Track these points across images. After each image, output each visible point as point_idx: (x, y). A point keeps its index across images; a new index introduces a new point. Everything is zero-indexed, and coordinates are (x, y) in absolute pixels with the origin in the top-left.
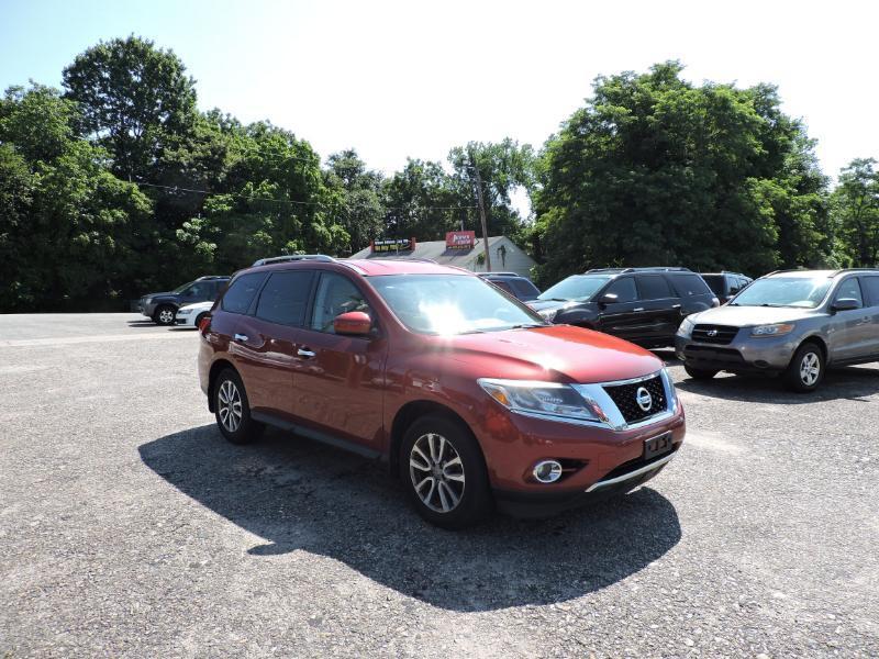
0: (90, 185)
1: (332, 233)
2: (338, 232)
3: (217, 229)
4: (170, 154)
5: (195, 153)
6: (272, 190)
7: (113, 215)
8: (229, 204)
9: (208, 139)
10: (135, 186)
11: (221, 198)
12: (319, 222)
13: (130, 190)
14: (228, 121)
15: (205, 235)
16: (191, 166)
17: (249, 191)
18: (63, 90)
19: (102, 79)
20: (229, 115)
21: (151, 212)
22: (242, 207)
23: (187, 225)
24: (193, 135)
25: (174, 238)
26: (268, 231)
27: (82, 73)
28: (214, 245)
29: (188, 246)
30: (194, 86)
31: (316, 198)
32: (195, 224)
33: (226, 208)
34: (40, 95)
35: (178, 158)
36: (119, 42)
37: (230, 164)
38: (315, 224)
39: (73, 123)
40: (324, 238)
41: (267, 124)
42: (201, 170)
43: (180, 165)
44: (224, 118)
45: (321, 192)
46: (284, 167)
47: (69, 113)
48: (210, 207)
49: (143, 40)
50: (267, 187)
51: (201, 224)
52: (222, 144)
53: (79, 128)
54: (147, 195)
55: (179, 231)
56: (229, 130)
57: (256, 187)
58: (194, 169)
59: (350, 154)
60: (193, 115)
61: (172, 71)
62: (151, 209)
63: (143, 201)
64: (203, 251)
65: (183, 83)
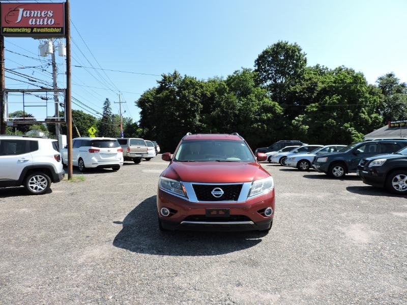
0: (259, 104)
1: (371, 118)
2: (375, 117)
3: (310, 119)
4: (292, 88)
5: (304, 87)
6: (337, 99)
7: (267, 116)
8: (317, 107)
9: (310, 79)
10: (277, 103)
11: (313, 105)
12: (364, 113)
13: (274, 105)
14: (323, 69)
15: (304, 122)
16: (301, 92)
17: (327, 101)
18: (254, 69)
19: (268, 61)
20: (323, 66)
21: (282, 113)
22: (322, 108)
23: (297, 118)
24: (303, 78)
25: (291, 124)
26: (334, 119)
27: (261, 60)
28: (307, 127)
29: (296, 127)
30: (306, 56)
31: (362, 101)
32: (300, 118)
33: (315, 109)
34: (245, 72)
35: (295, 89)
36: (275, 45)
37: (319, 89)
38: (362, 114)
39: (256, 81)
40: (366, 121)
41: (343, 67)
42: (304, 93)
43: (296, 92)
44: (321, 68)
45: (366, 98)
46: (345, 87)
47: (253, 77)
48: (308, 110)
49: (284, 42)
50: (335, 98)
51: (303, 117)
52: (316, 80)
53: (258, 82)
54: (281, 107)
55: (293, 121)
56: (323, 73)
57: (330, 98)
58: (302, 93)
59: (390, 75)
60: (304, 69)
61: (295, 52)
62: (283, 112)
63: (279, 109)
64: (302, 129)
65: (300, 56)
